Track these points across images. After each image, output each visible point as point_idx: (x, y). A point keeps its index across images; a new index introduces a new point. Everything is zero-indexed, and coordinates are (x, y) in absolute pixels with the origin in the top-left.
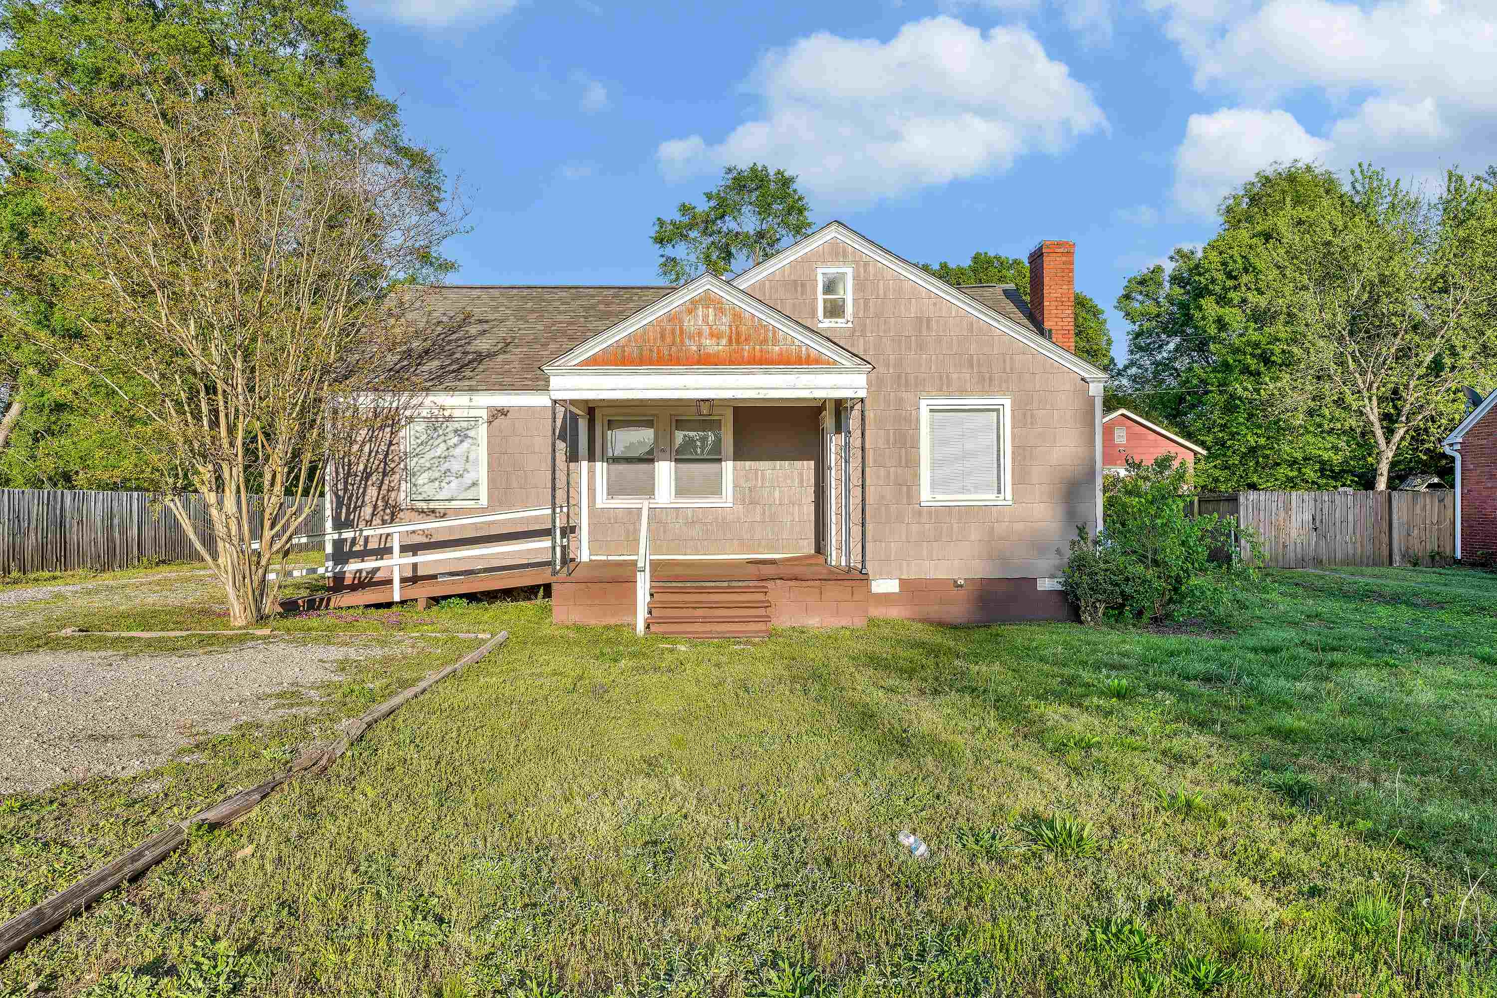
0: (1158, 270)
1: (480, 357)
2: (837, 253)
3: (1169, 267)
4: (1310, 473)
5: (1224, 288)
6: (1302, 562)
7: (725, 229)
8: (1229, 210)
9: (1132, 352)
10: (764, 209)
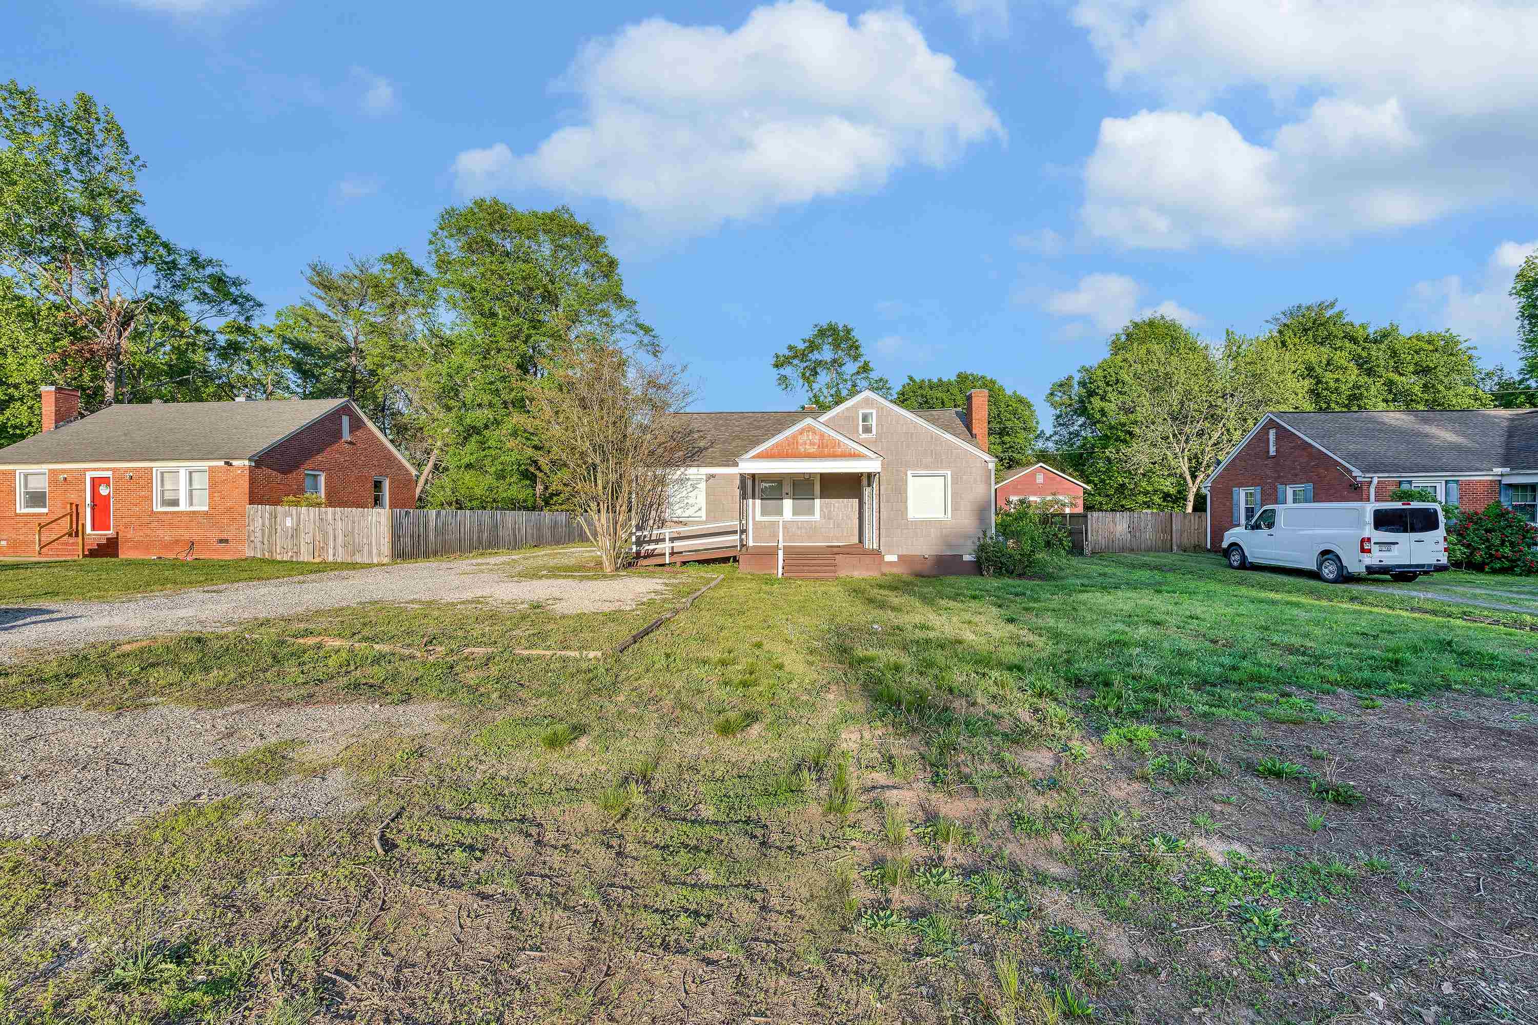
0: (1070, 378)
1: (701, 450)
2: (867, 402)
3: (1077, 377)
4: (1157, 499)
5: (1105, 391)
6: (1123, 550)
7: (813, 359)
8: (1113, 342)
9: (1055, 427)
10: (837, 346)
